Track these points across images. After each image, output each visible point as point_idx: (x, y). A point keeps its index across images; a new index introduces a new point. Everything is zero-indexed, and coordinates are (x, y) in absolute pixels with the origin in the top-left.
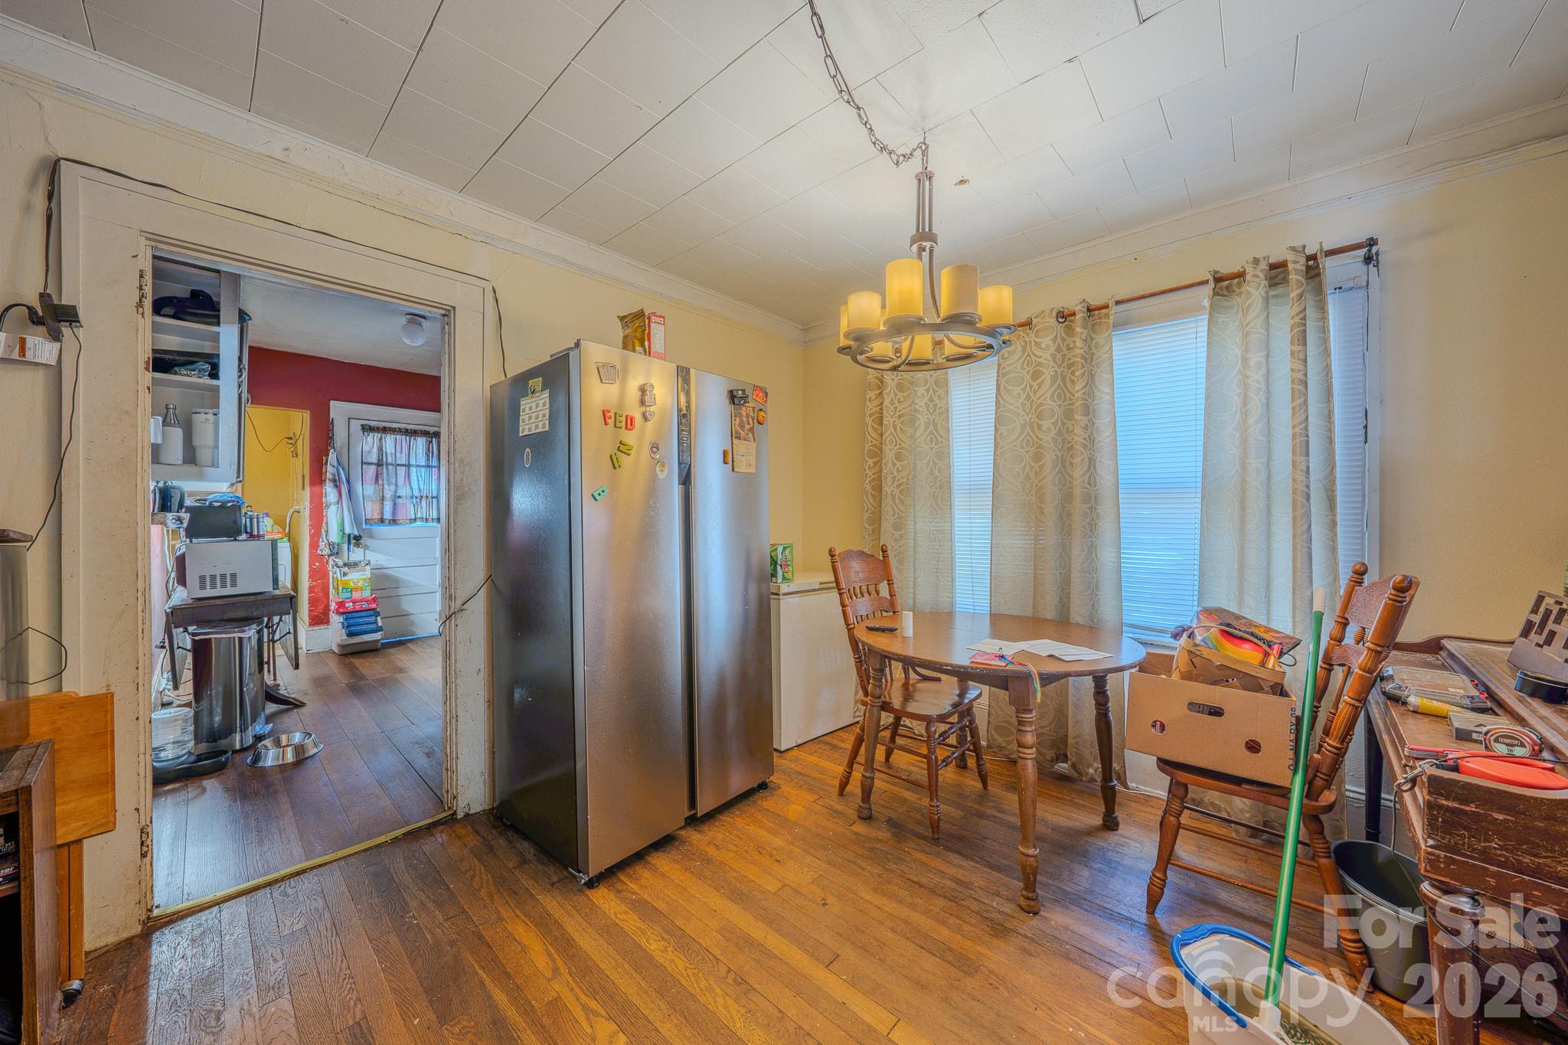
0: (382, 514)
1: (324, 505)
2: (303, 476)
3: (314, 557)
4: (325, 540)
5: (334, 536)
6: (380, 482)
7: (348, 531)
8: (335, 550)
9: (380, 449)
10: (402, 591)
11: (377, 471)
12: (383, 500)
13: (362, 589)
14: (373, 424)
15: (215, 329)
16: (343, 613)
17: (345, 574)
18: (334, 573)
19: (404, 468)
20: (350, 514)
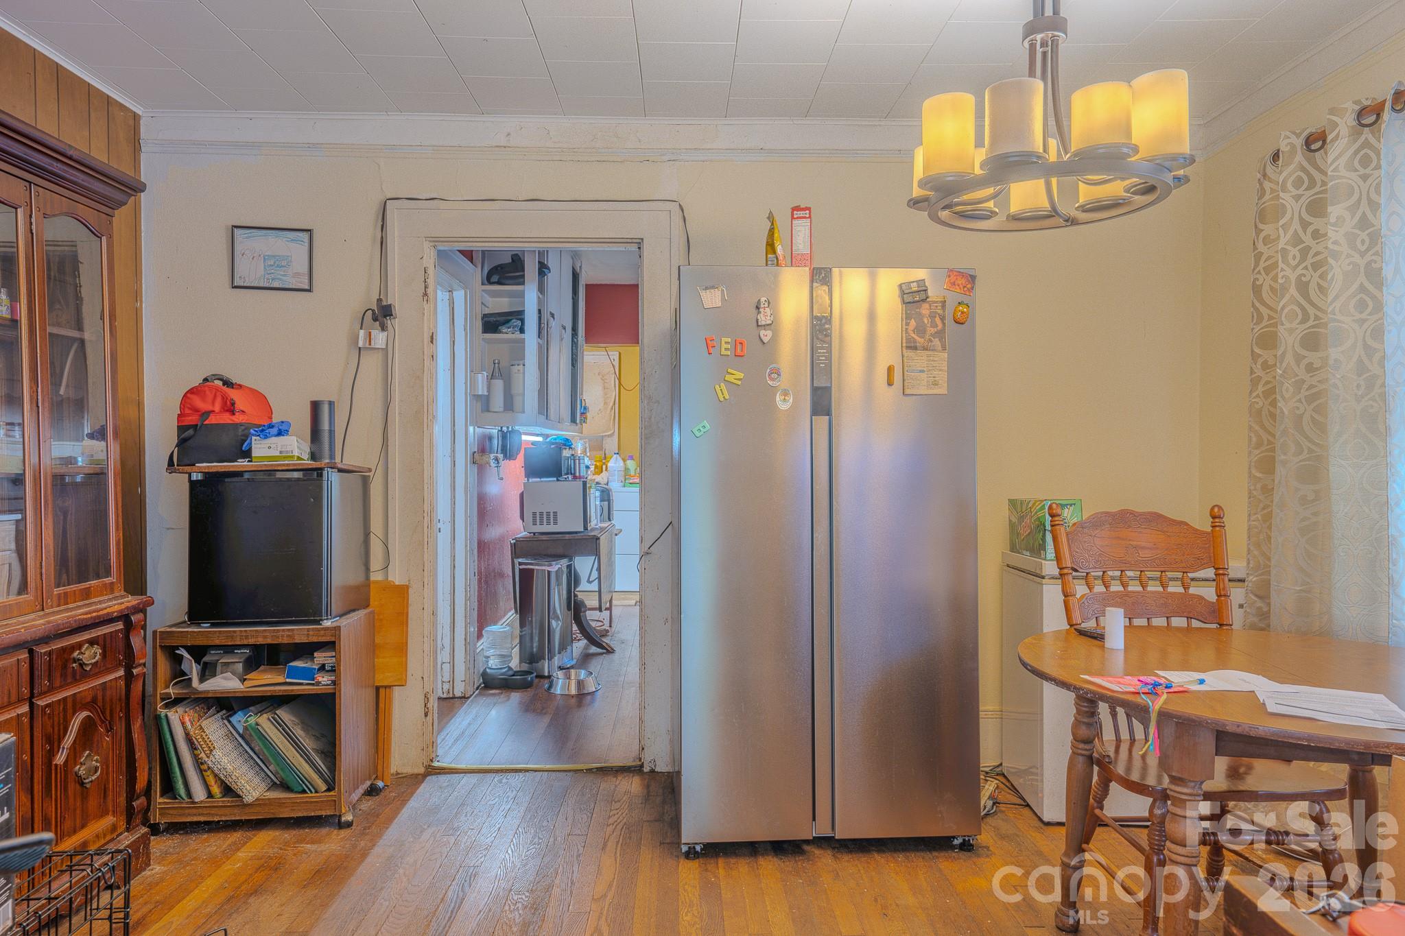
15: (519, 288)
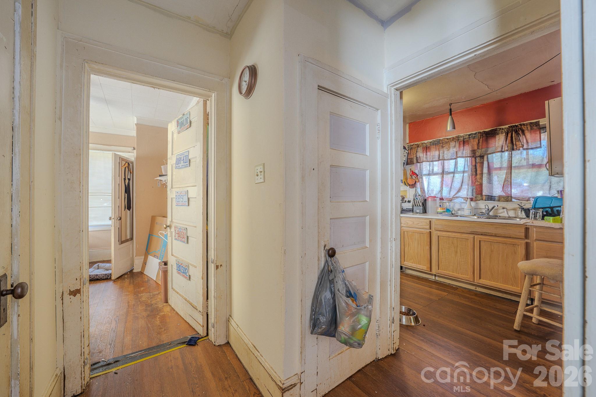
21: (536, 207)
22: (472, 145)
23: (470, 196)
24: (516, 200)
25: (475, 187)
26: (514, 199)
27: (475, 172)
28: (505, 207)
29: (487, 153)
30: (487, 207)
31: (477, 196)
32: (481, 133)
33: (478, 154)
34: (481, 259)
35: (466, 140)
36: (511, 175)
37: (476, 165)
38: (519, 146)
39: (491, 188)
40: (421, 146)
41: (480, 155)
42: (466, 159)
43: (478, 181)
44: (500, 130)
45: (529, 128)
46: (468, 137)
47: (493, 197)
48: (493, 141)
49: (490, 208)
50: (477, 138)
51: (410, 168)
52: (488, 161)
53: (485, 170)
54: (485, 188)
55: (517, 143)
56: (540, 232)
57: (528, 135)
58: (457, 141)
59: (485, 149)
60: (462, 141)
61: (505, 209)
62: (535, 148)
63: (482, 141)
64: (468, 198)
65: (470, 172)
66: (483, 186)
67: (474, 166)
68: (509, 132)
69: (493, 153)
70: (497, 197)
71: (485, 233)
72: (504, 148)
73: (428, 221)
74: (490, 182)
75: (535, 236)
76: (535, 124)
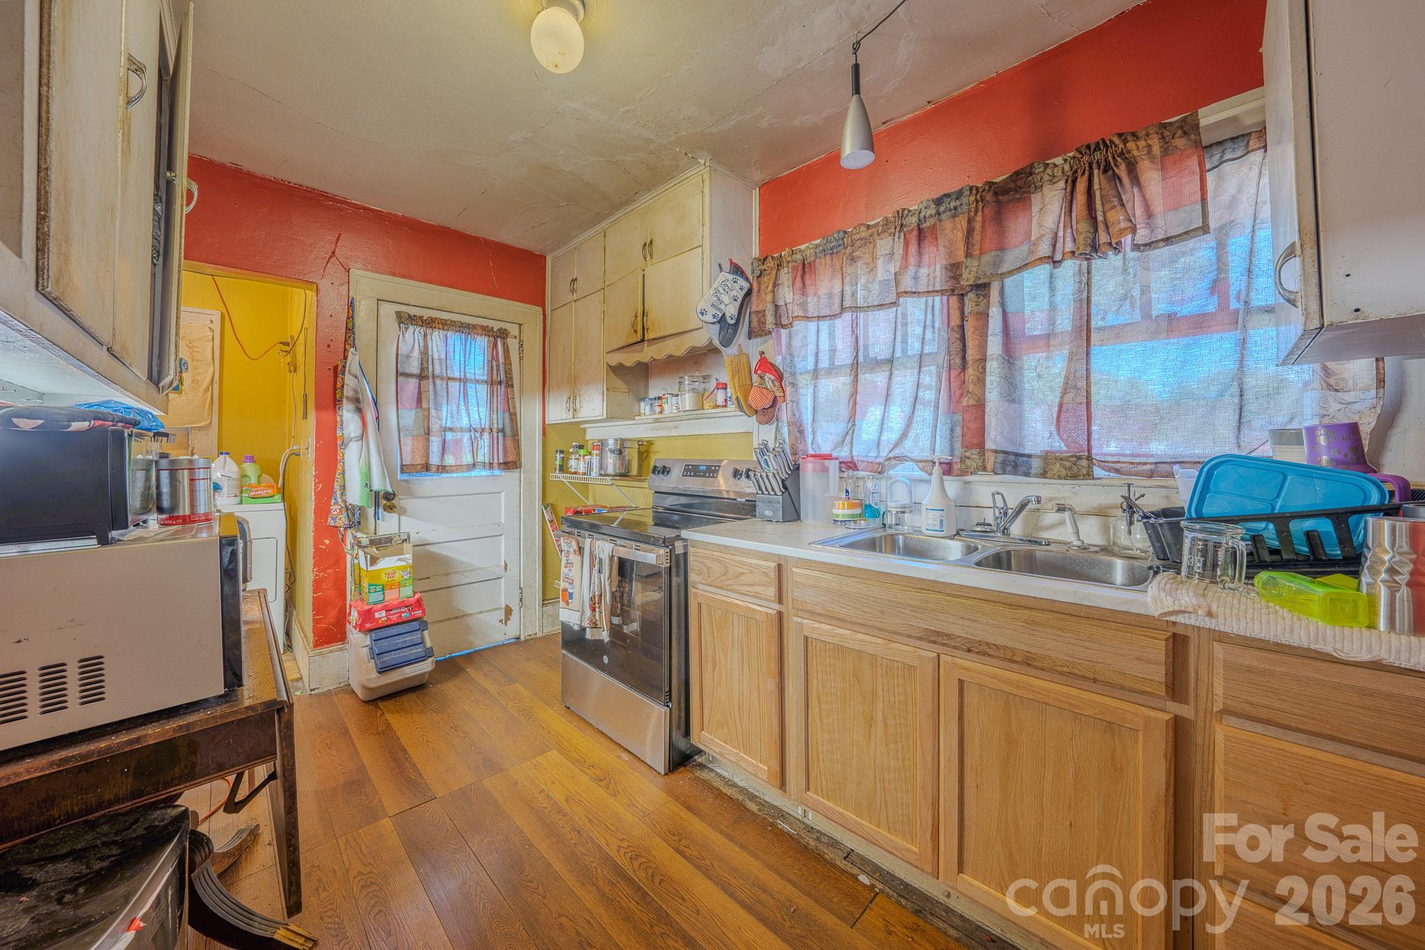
0: (427, 456)
1: (339, 442)
2: (306, 397)
3: (324, 530)
4: (340, 500)
5: (356, 495)
6: (425, 405)
7: (377, 486)
8: (356, 518)
9: (425, 352)
10: (456, 579)
11: (420, 387)
12: (429, 434)
13: (399, 585)
14: (413, 311)
16: (370, 630)
17: (374, 561)
18: (354, 559)
19: (457, 384)
20: (380, 456)
21: (1207, 510)
22: (947, 244)
23: (942, 453)
24: (1107, 473)
25: (959, 417)
26: (1099, 466)
27: (961, 354)
28: (1067, 502)
29: (1000, 272)
30: (1000, 503)
31: (968, 454)
32: (978, 192)
33: (968, 278)
34: (967, 771)
35: (927, 224)
36: (1088, 363)
37: (962, 327)
38: (1117, 228)
39: (1016, 422)
40: (788, 262)
41: (973, 279)
42: (930, 299)
43: (968, 391)
44: (1044, 171)
45: (1156, 150)
46: (933, 212)
47: (1021, 459)
48: (1020, 220)
49: (1013, 503)
50: (963, 213)
51: (761, 348)
52: (1002, 304)
53: (994, 346)
54: (993, 420)
55: (1111, 215)
56: (1250, 670)
57: (1151, 177)
58: (900, 232)
59: (993, 253)
60: (912, 230)
61: (1066, 513)
62: (1178, 236)
63: (984, 222)
64: (934, 463)
65: (942, 358)
66: (987, 410)
67: (956, 329)
68: (1080, 172)
69: (1020, 269)
70: (1037, 456)
71: (984, 648)
72: (1059, 245)
73: (773, 565)
74: (1009, 395)
75: (1219, 689)
76: (1181, 127)
